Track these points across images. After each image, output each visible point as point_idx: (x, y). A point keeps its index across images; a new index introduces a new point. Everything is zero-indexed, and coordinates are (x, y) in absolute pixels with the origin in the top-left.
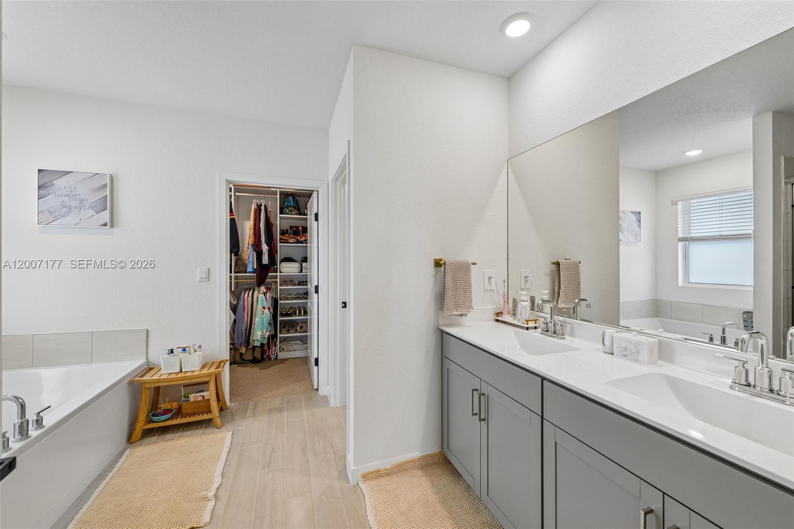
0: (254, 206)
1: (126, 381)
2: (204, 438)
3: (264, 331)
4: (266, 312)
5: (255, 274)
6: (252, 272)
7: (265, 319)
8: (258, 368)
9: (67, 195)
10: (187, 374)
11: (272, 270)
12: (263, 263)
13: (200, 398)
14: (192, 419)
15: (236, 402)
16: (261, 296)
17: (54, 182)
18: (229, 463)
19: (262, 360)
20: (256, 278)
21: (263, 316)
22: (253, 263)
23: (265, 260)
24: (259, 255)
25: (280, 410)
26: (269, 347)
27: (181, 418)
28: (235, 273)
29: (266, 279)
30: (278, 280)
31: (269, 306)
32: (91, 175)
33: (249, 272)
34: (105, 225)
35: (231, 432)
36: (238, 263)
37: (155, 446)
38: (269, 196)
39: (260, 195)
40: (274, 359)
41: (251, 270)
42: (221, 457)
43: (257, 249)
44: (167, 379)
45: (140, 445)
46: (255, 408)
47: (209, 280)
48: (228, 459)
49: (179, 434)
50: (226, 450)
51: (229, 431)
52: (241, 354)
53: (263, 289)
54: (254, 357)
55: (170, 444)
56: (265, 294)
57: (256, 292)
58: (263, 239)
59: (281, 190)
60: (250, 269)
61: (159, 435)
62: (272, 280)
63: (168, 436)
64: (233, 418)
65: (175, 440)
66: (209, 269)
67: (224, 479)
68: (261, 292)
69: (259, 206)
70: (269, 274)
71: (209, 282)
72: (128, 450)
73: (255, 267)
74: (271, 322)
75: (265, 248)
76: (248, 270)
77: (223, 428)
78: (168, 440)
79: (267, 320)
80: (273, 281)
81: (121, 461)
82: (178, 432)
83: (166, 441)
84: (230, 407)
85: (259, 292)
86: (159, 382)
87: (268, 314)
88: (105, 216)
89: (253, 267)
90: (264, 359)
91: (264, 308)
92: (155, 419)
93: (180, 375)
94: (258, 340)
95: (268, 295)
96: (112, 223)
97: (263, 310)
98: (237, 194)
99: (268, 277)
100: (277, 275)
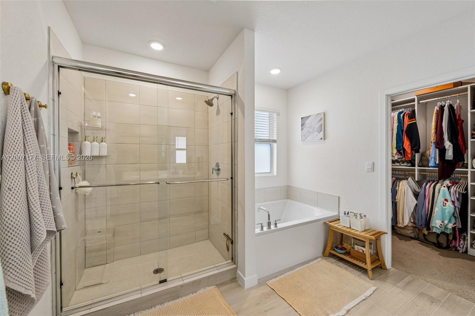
0: (436, 108)
1: (323, 221)
2: (357, 279)
3: (446, 222)
4: (449, 205)
5: (437, 169)
6: (434, 167)
7: (446, 211)
8: (438, 253)
9: (309, 127)
10: (352, 231)
11: (460, 166)
12: (446, 159)
13: (361, 251)
14: (355, 262)
15: (397, 269)
16: (444, 189)
17: (306, 122)
18: (358, 307)
19: (448, 247)
20: (438, 172)
21: (444, 207)
22: (435, 159)
23: (449, 155)
24: (442, 152)
25: (433, 300)
26: (455, 238)
27: (349, 257)
28: (419, 166)
29: (452, 174)
30: (469, 176)
31: (453, 200)
32: (316, 115)
33: (432, 167)
34: (321, 139)
35: (375, 288)
36: (422, 158)
37: (331, 264)
38: (458, 95)
39: (446, 97)
40: (462, 252)
41: (433, 165)
42: (356, 299)
43: (438, 146)
44: (341, 229)
45: (326, 259)
46: (409, 283)
47: (373, 171)
48: (360, 304)
49: (346, 266)
50: (363, 297)
51: (375, 286)
52: (424, 235)
53: (447, 182)
54: (438, 241)
55: (339, 269)
56: (449, 188)
57: (439, 185)
58: (446, 137)
59: (472, 85)
60: (431, 164)
61: (337, 260)
62: (462, 175)
63: (341, 264)
64: (384, 280)
65: (341, 268)
66: (373, 162)
67: (347, 314)
68: (444, 185)
69: (442, 108)
70: (456, 169)
71: (374, 172)
72: (320, 259)
73: (437, 162)
74: (456, 215)
75: (448, 145)
76: (430, 165)
77: (373, 281)
78: (339, 266)
79: (449, 212)
80: (462, 177)
81: (314, 262)
82: (347, 265)
83: (337, 265)
84: (390, 269)
85: (442, 185)
86: (336, 229)
87: (452, 207)
88: (321, 135)
89: (435, 162)
90: (450, 247)
91: (446, 200)
92: (336, 249)
93: (348, 230)
94: (436, 227)
95: (453, 189)
96: (324, 138)
97: (445, 202)
98: (421, 102)
99: (454, 172)
100: (467, 171)
